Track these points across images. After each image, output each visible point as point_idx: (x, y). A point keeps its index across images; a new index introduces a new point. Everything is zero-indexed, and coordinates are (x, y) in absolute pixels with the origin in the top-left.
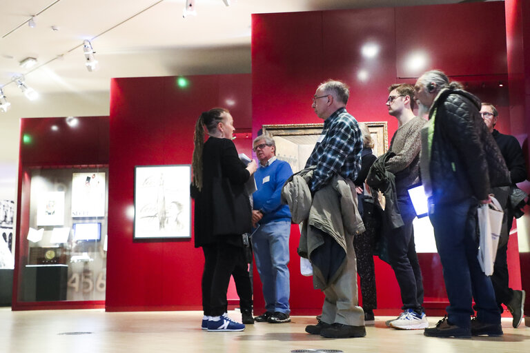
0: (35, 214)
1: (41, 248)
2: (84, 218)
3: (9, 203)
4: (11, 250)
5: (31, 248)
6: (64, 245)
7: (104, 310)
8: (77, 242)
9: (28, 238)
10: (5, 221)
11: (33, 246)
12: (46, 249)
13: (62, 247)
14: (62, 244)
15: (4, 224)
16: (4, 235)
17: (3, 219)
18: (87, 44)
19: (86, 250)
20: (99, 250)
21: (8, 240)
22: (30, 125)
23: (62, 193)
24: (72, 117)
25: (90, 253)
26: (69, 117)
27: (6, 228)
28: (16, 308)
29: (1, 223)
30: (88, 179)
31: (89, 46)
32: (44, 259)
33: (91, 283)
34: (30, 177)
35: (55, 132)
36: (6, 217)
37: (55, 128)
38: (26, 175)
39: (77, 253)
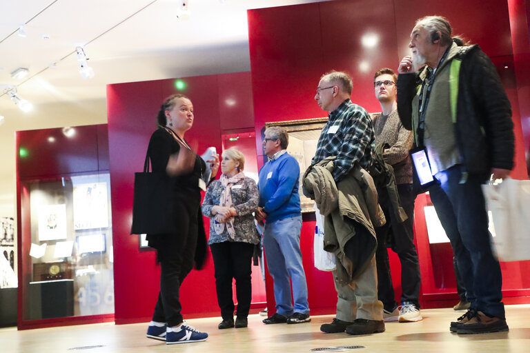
0: (37, 229)
1: (44, 263)
2: (87, 230)
3: (9, 220)
4: (13, 268)
5: (34, 265)
6: (69, 259)
7: (114, 323)
8: (81, 255)
9: (31, 254)
10: (5, 239)
11: (36, 262)
12: (50, 265)
13: (66, 262)
14: (66, 258)
15: (4, 242)
16: (5, 253)
17: (3, 237)
18: (80, 51)
19: (91, 263)
20: (104, 262)
21: (9, 258)
22: (25, 138)
23: (64, 206)
24: (69, 127)
25: (96, 266)
26: (66, 128)
27: (7, 246)
28: (22, 327)
29: (1, 242)
30: (90, 190)
31: (82, 52)
32: (49, 275)
33: (98, 296)
34: (29, 191)
35: (51, 143)
36: (6, 234)
37: (51, 139)
38: (25, 190)
39: (81, 267)
